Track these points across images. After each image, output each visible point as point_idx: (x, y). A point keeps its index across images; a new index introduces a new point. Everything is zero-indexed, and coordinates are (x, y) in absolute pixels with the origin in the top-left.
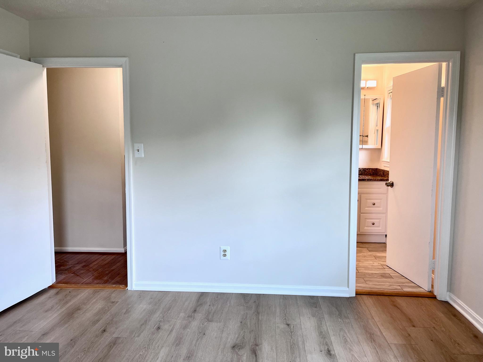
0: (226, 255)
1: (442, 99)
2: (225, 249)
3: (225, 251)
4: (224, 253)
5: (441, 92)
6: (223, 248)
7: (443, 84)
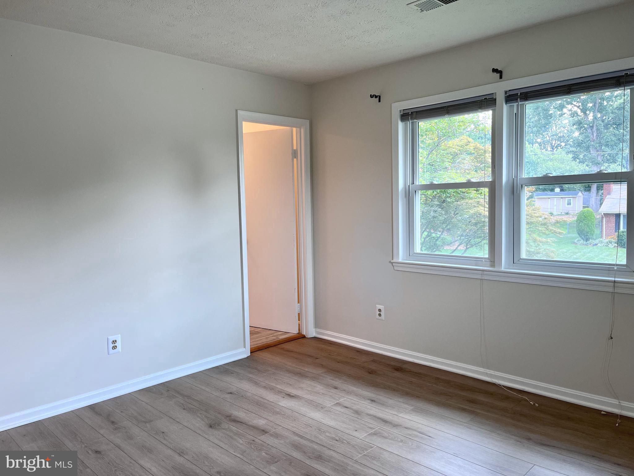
0: (116, 347)
1: (295, 160)
2: (114, 339)
3: (114, 342)
4: (113, 345)
5: (295, 154)
6: (112, 338)
7: (295, 148)
